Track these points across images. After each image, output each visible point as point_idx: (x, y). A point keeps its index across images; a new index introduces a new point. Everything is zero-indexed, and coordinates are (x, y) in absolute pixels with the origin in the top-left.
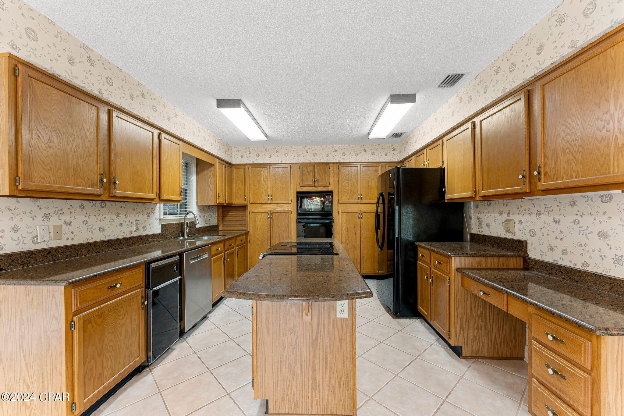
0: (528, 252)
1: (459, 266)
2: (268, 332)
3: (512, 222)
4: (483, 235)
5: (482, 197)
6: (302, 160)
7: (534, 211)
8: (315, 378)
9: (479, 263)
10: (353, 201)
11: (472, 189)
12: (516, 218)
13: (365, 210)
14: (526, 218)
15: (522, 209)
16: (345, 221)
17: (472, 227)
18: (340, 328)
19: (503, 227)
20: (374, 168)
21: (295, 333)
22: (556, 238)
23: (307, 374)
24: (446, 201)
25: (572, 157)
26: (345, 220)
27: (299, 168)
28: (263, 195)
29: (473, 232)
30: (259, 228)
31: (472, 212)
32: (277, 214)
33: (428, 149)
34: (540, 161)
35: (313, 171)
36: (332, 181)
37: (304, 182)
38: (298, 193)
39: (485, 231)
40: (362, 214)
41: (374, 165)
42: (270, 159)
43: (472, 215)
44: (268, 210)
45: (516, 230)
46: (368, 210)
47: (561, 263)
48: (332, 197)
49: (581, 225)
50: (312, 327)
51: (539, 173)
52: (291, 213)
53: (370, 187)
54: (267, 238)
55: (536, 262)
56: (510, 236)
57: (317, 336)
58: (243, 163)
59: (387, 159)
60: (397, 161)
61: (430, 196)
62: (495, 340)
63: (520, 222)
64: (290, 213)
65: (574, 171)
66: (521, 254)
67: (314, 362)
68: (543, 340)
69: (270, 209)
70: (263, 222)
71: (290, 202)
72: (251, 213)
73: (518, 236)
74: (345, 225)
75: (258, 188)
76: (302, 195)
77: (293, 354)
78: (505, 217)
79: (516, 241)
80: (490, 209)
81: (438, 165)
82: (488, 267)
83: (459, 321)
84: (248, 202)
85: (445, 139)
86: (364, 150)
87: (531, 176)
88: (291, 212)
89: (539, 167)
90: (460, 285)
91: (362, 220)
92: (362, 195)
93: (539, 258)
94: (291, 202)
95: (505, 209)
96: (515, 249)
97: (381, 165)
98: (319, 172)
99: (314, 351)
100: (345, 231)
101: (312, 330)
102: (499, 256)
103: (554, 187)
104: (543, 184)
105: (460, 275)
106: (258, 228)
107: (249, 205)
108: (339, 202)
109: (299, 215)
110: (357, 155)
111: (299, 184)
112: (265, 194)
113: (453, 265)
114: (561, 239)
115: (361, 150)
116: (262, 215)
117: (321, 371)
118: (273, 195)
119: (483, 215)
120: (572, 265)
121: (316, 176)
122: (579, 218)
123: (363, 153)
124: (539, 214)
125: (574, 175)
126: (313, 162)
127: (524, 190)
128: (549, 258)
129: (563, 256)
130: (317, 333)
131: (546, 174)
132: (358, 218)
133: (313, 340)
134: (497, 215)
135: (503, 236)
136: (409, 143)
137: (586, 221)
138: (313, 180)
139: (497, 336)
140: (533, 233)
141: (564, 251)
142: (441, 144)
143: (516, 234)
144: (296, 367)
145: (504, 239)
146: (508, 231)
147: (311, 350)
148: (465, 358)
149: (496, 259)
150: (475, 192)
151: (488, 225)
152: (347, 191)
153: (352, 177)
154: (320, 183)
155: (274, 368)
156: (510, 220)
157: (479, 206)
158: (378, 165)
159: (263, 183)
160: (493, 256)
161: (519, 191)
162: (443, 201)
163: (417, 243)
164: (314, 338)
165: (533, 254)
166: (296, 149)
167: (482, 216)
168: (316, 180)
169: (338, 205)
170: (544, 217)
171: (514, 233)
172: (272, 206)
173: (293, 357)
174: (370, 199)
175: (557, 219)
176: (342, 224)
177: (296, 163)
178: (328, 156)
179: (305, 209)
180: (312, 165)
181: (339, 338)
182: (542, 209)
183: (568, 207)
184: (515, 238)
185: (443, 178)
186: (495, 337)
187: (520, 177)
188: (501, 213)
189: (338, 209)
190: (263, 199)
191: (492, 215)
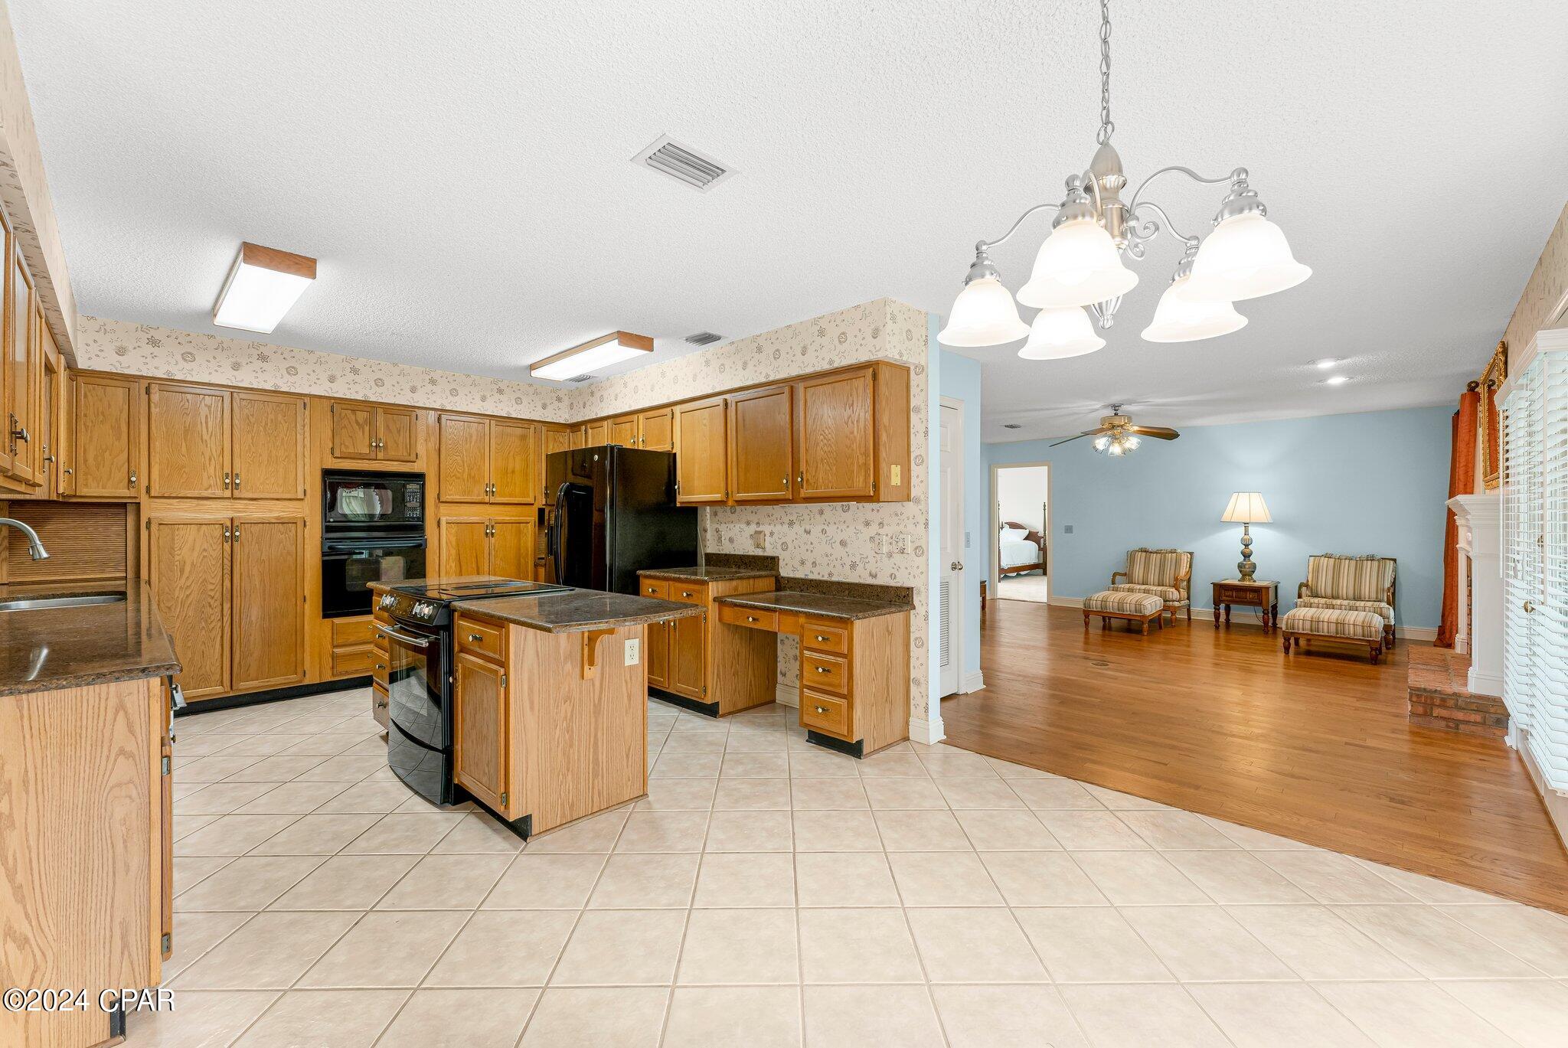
0: (780, 570)
1: (716, 595)
2: (532, 708)
3: (762, 535)
4: (726, 555)
5: (736, 501)
6: (342, 390)
7: (786, 520)
8: (598, 759)
9: (736, 589)
10: (475, 498)
11: (723, 490)
12: (766, 529)
13: (500, 518)
14: (777, 529)
15: (774, 517)
16: (454, 543)
17: (708, 543)
18: (629, 680)
19: (751, 542)
20: (519, 431)
21: (570, 702)
22: (807, 550)
23: (587, 757)
24: (678, 505)
25: (828, 468)
26: (453, 540)
27: (330, 408)
28: (205, 475)
29: (709, 551)
30: (187, 569)
31: (708, 522)
32: (256, 529)
33: (641, 416)
34: (803, 467)
35: (371, 422)
36: (421, 448)
37: (347, 447)
38: (327, 473)
39: (727, 549)
40: (493, 527)
41: (520, 425)
42: (235, 373)
43: (708, 526)
44: (225, 516)
45: (767, 545)
46: (507, 518)
47: (811, 577)
48: (423, 486)
49: (827, 534)
50: (594, 685)
51: (802, 479)
52: (305, 525)
53: (509, 471)
54: (218, 595)
55: (789, 579)
56: (759, 552)
57: (600, 699)
58: (127, 372)
59: (546, 416)
60: (564, 422)
61: (651, 495)
62: (751, 685)
63: (772, 534)
64: (300, 525)
65: (830, 482)
66: (774, 573)
67: (596, 735)
68: (813, 646)
69: (231, 514)
70: (205, 550)
71: (300, 495)
72: (154, 527)
73: (769, 553)
74: (453, 552)
75: (184, 449)
76: (336, 479)
77: (568, 732)
78: (753, 528)
79: (767, 558)
80: (734, 517)
81: (664, 447)
82: (744, 592)
83: (716, 668)
84: (143, 491)
85: (677, 409)
86: (500, 391)
87: (794, 482)
88: (305, 522)
89: (802, 473)
90: (717, 619)
91: (493, 540)
92: (493, 485)
93: (791, 575)
94: (305, 495)
95: (754, 518)
96: (766, 568)
97: (532, 427)
98: (388, 426)
99: (596, 721)
100: (453, 565)
101: (594, 690)
102: (754, 577)
103: (814, 495)
104: (804, 492)
105: (717, 604)
106: (182, 571)
107: (144, 500)
108: (439, 498)
109: (328, 529)
110: (484, 399)
111: (330, 451)
112: (211, 471)
113: (710, 594)
114: (812, 551)
115: (492, 390)
116: (199, 530)
117: (605, 747)
118: (243, 475)
119: (723, 525)
120: (819, 577)
121: (381, 435)
122: (826, 527)
123: (497, 396)
124: (791, 523)
125: (830, 485)
126: (373, 399)
127: (787, 497)
128: (800, 574)
129: (813, 570)
130: (601, 693)
131: (807, 481)
132: (483, 535)
133: (594, 705)
134: (743, 526)
135: (751, 553)
136: (597, 395)
137: (831, 530)
138: (374, 444)
139: (753, 679)
140: (785, 546)
141: (814, 564)
142: (670, 416)
143: (767, 550)
144: (571, 751)
145: (754, 557)
146: (758, 546)
147: (593, 720)
148: (723, 716)
149: (751, 581)
150: (727, 494)
151: (731, 540)
152: (458, 475)
153: (473, 443)
154: (392, 453)
155: (540, 761)
156: (761, 532)
157: (718, 514)
158: (526, 426)
159: (206, 437)
160: (749, 578)
161: (783, 497)
162: (672, 505)
163: (639, 572)
164: (596, 702)
165: (785, 572)
166: (323, 360)
167: (722, 528)
168: (381, 445)
169: (437, 507)
170: (796, 527)
171: (764, 549)
172: (240, 505)
173: (567, 736)
174: (511, 496)
175: (808, 528)
176: (448, 550)
177: (320, 397)
178: (413, 390)
179: (345, 515)
180: (371, 407)
181: (628, 694)
182: (794, 518)
183: (818, 516)
184: (766, 554)
185: (672, 468)
186: (751, 681)
187: (785, 481)
188: (748, 523)
189: (436, 515)
190: (206, 485)
191: (738, 526)
